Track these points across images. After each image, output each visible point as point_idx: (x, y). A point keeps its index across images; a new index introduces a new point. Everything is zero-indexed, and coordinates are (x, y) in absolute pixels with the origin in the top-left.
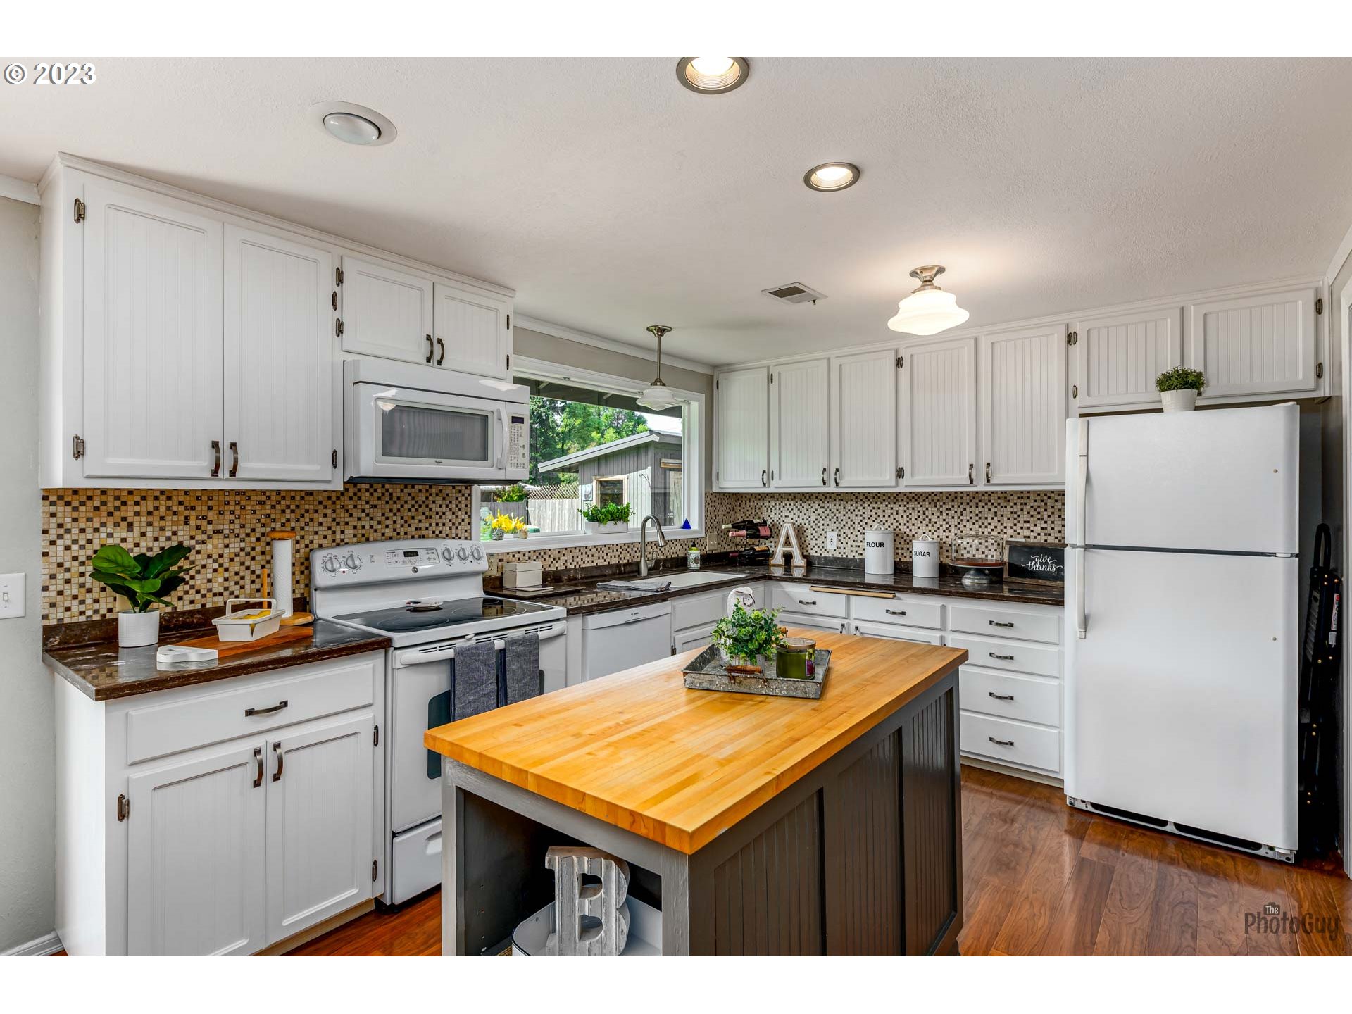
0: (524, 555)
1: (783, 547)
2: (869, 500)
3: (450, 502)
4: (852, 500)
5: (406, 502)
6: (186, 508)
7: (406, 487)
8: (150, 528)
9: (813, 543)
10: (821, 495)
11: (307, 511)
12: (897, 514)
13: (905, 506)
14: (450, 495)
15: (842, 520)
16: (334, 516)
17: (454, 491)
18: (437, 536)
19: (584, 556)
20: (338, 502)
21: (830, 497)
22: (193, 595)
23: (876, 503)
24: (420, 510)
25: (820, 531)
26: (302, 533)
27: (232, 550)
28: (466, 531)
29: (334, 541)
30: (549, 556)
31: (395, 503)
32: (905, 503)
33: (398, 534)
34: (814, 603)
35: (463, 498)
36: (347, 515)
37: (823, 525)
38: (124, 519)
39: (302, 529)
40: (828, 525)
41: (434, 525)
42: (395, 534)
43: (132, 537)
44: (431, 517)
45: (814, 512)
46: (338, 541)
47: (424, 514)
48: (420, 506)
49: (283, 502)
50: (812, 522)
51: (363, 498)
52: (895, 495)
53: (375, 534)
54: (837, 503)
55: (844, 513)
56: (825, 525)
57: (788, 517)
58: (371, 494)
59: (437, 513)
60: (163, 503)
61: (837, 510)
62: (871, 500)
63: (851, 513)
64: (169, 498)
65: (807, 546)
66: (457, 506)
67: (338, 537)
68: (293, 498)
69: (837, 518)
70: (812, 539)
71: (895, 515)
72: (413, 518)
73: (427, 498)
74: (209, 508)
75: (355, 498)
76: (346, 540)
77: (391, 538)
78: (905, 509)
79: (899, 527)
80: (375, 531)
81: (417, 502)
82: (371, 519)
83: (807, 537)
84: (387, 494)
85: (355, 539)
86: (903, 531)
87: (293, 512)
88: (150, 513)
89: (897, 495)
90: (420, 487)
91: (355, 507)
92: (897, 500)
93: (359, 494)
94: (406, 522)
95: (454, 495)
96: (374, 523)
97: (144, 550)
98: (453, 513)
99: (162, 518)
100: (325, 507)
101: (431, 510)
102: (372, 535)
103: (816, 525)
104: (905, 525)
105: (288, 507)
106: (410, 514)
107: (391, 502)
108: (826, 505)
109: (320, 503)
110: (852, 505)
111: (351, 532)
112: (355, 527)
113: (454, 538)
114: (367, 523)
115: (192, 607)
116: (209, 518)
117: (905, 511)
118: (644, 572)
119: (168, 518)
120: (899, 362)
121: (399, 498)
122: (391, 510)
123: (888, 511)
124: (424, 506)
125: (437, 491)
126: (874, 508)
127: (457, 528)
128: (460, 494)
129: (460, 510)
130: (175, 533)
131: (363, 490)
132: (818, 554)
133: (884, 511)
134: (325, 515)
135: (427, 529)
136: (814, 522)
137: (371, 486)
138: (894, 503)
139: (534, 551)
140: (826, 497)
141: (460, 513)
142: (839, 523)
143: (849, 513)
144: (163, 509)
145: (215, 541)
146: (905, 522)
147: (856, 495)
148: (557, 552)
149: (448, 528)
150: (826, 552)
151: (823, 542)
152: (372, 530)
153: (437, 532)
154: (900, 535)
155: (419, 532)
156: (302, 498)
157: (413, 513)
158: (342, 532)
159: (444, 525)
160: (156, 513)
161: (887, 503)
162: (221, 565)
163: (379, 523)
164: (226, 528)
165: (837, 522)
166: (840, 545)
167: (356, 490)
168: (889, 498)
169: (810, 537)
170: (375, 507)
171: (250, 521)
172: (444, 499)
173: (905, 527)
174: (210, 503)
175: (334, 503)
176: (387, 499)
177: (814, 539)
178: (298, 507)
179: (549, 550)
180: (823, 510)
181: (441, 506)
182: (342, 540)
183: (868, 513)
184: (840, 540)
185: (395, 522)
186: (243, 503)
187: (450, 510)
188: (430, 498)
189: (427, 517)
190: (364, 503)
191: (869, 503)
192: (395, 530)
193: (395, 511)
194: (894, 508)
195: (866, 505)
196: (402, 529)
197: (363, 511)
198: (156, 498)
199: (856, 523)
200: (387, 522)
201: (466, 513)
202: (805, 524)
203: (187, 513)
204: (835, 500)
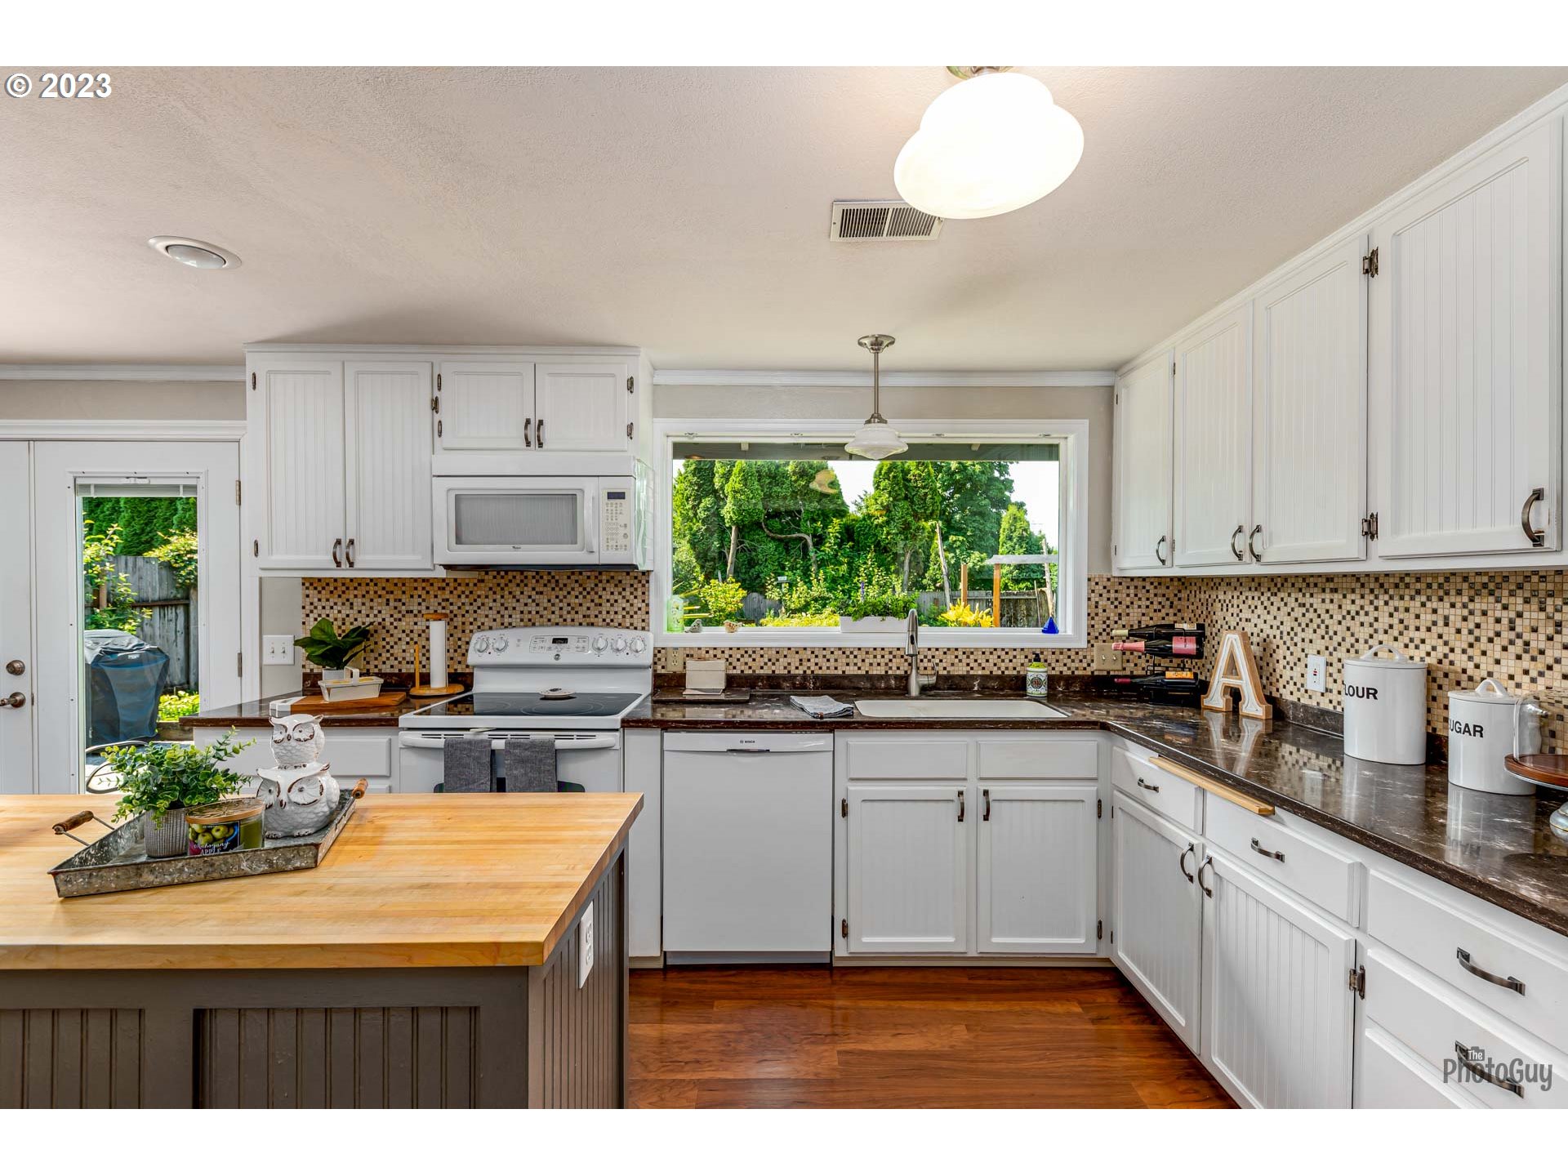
0: (723, 652)
1: (1225, 675)
2: (1386, 592)
3: (624, 589)
4: (1353, 591)
5: (573, 589)
6: (387, 593)
7: (573, 573)
8: (364, 607)
9: (1286, 677)
10: (1300, 580)
11: (479, 596)
12: (1446, 624)
13: (1465, 606)
14: (623, 582)
15: (1335, 633)
16: (502, 601)
17: (628, 577)
18: (608, 624)
19: (820, 660)
20: (506, 588)
21: (1316, 585)
22: (392, 662)
23: (1402, 598)
24: (588, 597)
25: (1298, 653)
26: (475, 615)
27: (420, 628)
28: (643, 621)
29: (502, 624)
30: (762, 656)
31: (561, 589)
32: (1465, 599)
33: (565, 620)
34: (1156, 789)
35: (640, 585)
36: (514, 600)
37: (1303, 640)
38: (348, 600)
39: (475, 612)
40: (1311, 641)
41: (604, 613)
42: (561, 620)
43: (353, 613)
44: (600, 605)
45: (1289, 614)
46: (506, 624)
47: (592, 601)
48: (588, 593)
49: (459, 588)
50: (1285, 633)
51: (530, 585)
52: (1441, 580)
53: (541, 620)
54: (1328, 596)
55: (1340, 618)
56: (1307, 640)
57: (1250, 620)
58: (537, 581)
59: (608, 601)
60: (372, 588)
61: (1327, 611)
62: (1391, 592)
63: (1353, 618)
64: (376, 585)
65: (1278, 681)
66: (632, 593)
67: (507, 620)
68: (467, 585)
69: (1327, 627)
70: (1284, 667)
71: (1440, 628)
72: (581, 605)
73: (596, 585)
74: (404, 592)
75: (522, 585)
76: (514, 624)
77: (557, 624)
78: (1465, 612)
79: (1451, 656)
80: (541, 616)
81: (585, 589)
82: (538, 605)
83: (1278, 661)
84: (553, 581)
85: (522, 624)
86: (1458, 666)
87: (467, 597)
88: (364, 596)
89: (1447, 579)
90: (589, 574)
91: (522, 593)
92: (1447, 593)
93: (526, 581)
94: (573, 609)
95: (628, 582)
96: (540, 609)
97: (360, 624)
98: (628, 601)
99: (372, 600)
100: (495, 593)
101: (600, 597)
102: (537, 618)
103: (1292, 639)
104: (1464, 651)
105: (463, 592)
106: (577, 601)
107: (557, 589)
108: (1308, 600)
109: (491, 589)
110: (1353, 602)
111: (518, 616)
112: (522, 612)
113: (628, 628)
114: (533, 608)
115: (392, 671)
116: (403, 601)
117: (1465, 619)
118: (914, 690)
119: (375, 600)
120: (1371, 265)
121: (565, 585)
122: (557, 597)
123: (1427, 618)
124: (592, 593)
125: (609, 578)
126: (1396, 609)
127: (632, 617)
128: (636, 581)
129: (636, 597)
130: (380, 612)
131: (530, 577)
132: (1294, 699)
133: (1418, 617)
134: (495, 601)
135: (596, 616)
136: (1289, 634)
137: (537, 573)
138: (1441, 599)
139: (738, 649)
140: (1308, 585)
141: (636, 601)
142: (1331, 638)
143: (1348, 617)
144: (372, 592)
145: (408, 620)
146: (1465, 646)
147: (1362, 580)
148: (774, 652)
149: (620, 617)
150: (1307, 696)
151: (1303, 675)
152: (538, 616)
153: (608, 620)
154: (1451, 676)
155: (588, 619)
156: (475, 585)
157: (581, 599)
158: (510, 616)
159: (616, 613)
160: (367, 596)
161: (1424, 599)
162: (412, 639)
163: (545, 609)
164: (415, 609)
165: (1327, 637)
166: (1331, 685)
167: (522, 577)
168: (1429, 586)
169: (1283, 662)
170: (541, 593)
171: (433, 603)
172: (616, 586)
173: (1465, 657)
174: (404, 588)
175: (502, 589)
176: (553, 585)
177: (1288, 667)
178: (471, 592)
179: (762, 649)
180: (1304, 610)
181: (612, 593)
182: (510, 624)
183: (1385, 620)
184: (1331, 675)
185: (561, 609)
186: (428, 589)
187: (624, 597)
188: (600, 585)
189: (596, 605)
190: (530, 589)
191: (1386, 597)
192: (561, 616)
193: (561, 597)
194: (1440, 611)
195: (1381, 603)
196: (569, 616)
197: (530, 597)
198: (368, 584)
199: (1362, 641)
200: (553, 609)
201: (643, 601)
202: (1275, 637)
203: (388, 596)
204: (1324, 591)
